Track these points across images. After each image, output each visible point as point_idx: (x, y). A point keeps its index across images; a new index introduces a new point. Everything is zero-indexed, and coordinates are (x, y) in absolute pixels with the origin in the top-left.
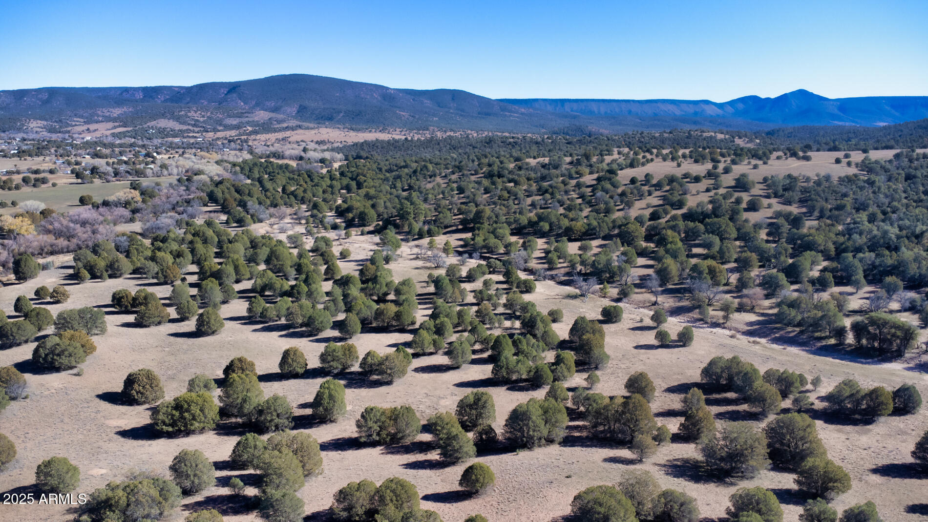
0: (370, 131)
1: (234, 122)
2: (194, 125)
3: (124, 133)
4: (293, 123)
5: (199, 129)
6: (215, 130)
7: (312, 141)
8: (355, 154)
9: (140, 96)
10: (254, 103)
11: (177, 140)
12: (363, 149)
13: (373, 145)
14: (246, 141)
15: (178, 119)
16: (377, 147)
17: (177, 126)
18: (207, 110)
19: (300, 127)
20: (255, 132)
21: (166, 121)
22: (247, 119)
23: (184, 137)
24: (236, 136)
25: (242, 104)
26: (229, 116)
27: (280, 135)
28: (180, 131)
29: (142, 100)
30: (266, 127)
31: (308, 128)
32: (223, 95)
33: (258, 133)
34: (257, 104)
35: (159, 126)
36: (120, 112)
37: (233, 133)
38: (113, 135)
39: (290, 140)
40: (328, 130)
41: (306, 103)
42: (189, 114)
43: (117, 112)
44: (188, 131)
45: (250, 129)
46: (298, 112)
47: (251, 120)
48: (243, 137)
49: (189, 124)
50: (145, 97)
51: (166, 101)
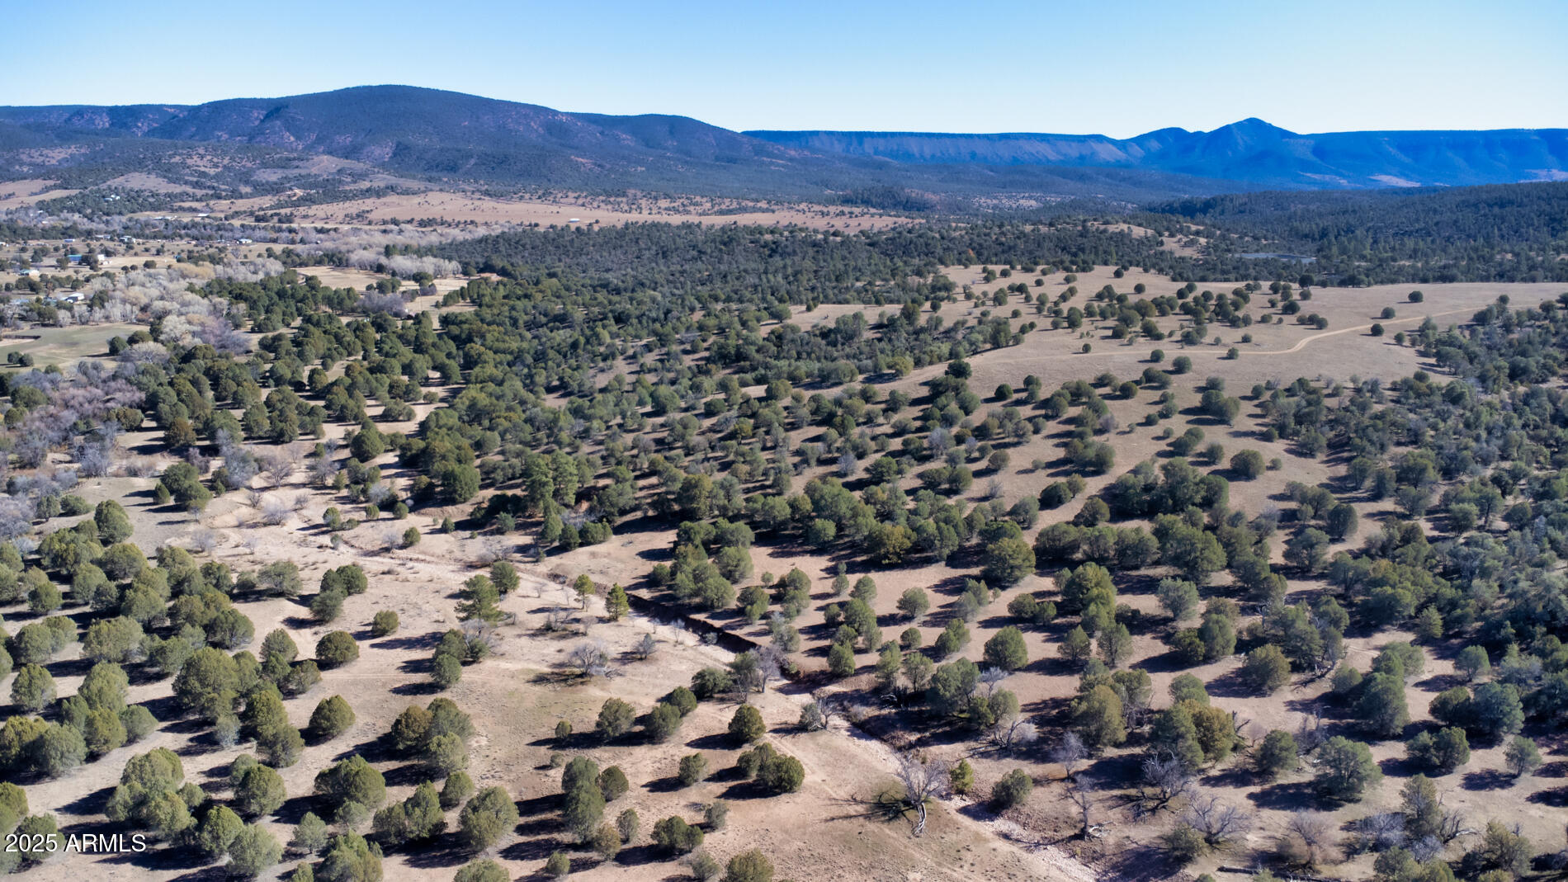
0: (521, 198)
1: (272, 176)
2: (196, 185)
3: (62, 200)
4: (381, 180)
5: (204, 192)
6: (235, 195)
7: (410, 222)
8: (481, 260)
9: (104, 122)
10: (313, 137)
11: (156, 216)
12: (497, 251)
13: (517, 243)
14: (289, 219)
15: (169, 173)
16: (523, 246)
17: (163, 187)
18: (225, 153)
19: (392, 189)
20: (308, 200)
21: (144, 176)
22: (296, 172)
23: (173, 210)
24: (271, 208)
25: (292, 139)
26: (265, 165)
27: (353, 207)
28: (168, 195)
29: (107, 132)
30: (329, 191)
31: (407, 192)
32: (257, 123)
33: (314, 203)
34: (320, 140)
35: (129, 186)
36: (63, 155)
37: (267, 201)
38: (41, 205)
39: (371, 216)
40: (445, 196)
41: (411, 139)
42: (189, 161)
43: (57, 155)
44: (182, 196)
45: (299, 192)
46: (395, 155)
47: (303, 172)
48: (283, 211)
49: (186, 183)
50: (112, 125)
51: (151, 132)
